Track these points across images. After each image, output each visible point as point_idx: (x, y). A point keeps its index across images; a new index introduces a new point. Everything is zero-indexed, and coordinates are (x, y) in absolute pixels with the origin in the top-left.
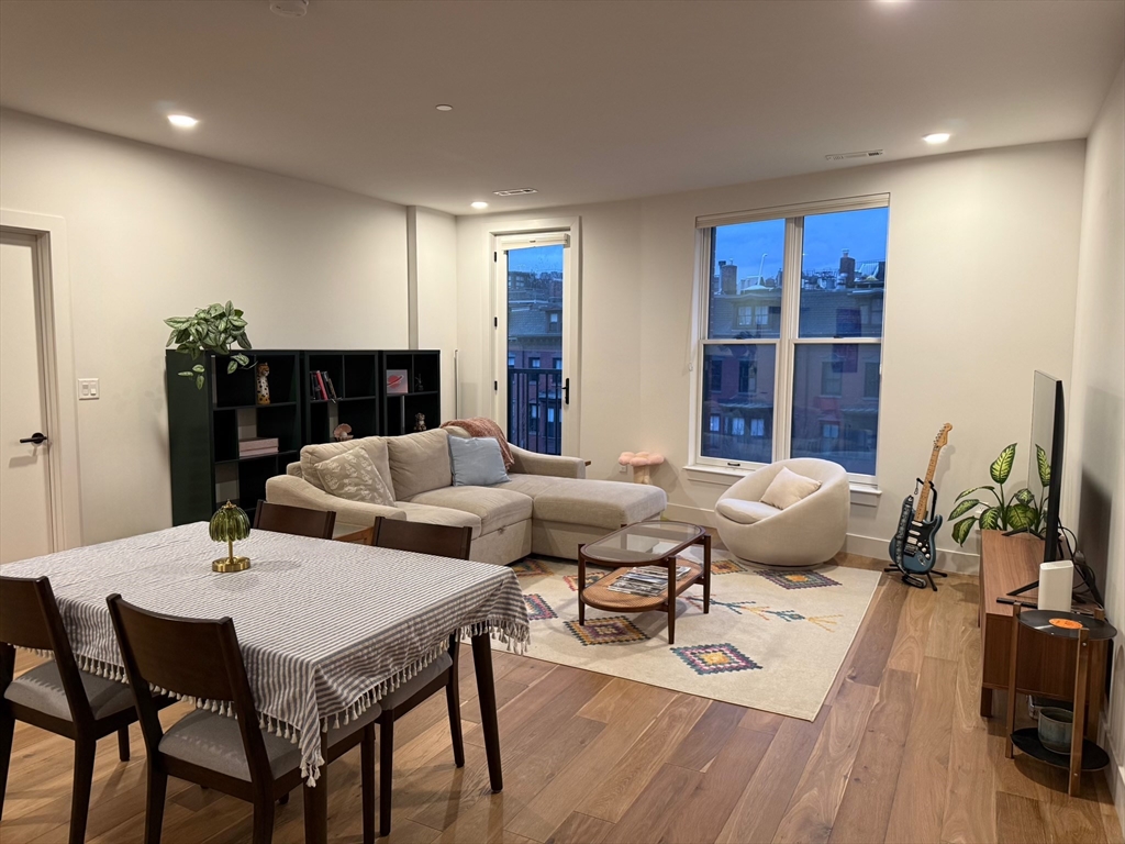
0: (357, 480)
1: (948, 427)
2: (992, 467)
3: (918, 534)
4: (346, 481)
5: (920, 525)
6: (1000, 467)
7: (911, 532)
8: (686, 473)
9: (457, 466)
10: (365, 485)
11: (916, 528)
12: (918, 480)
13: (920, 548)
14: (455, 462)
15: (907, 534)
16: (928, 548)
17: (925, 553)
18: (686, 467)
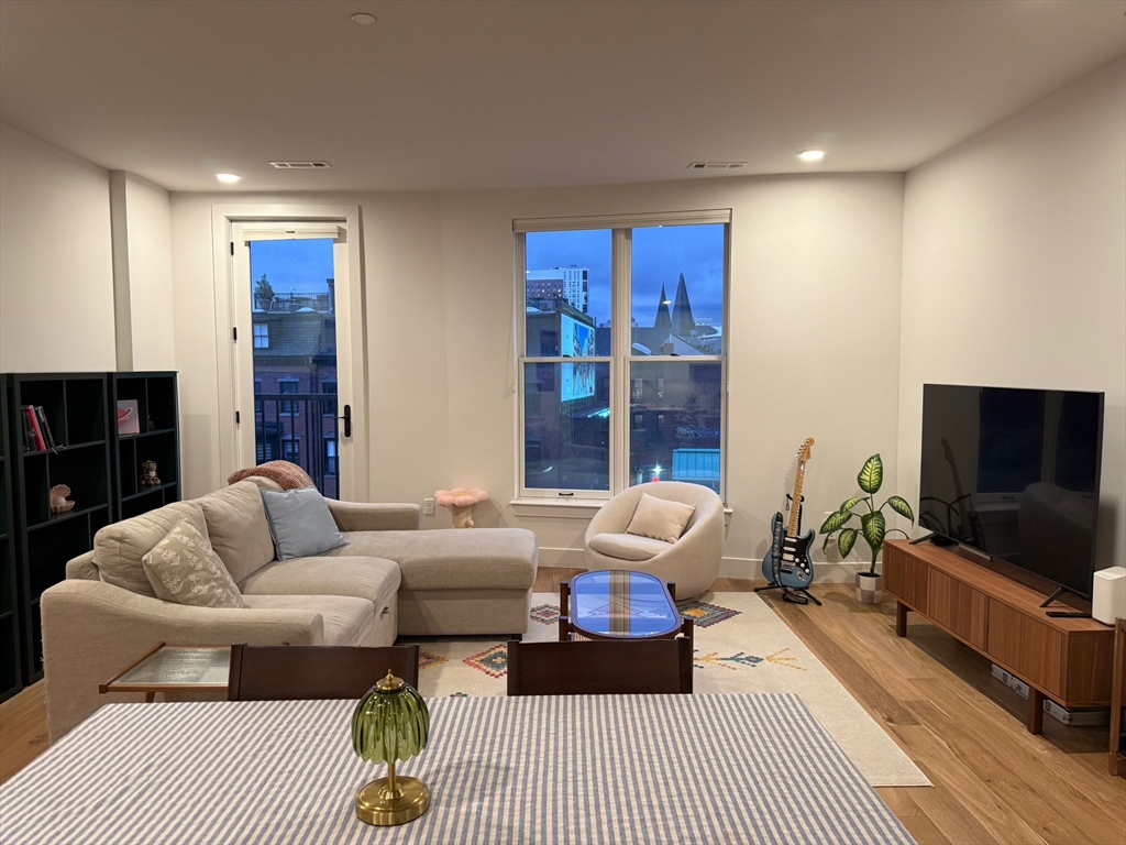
0: (204, 573)
1: (811, 441)
2: (859, 478)
3: (793, 550)
4: (192, 577)
5: (795, 541)
6: (870, 477)
7: (786, 548)
8: (512, 508)
9: (279, 532)
10: (216, 580)
11: (791, 544)
12: (788, 496)
13: (798, 565)
14: (277, 527)
15: (782, 551)
16: (806, 564)
17: (804, 569)
18: (513, 502)
